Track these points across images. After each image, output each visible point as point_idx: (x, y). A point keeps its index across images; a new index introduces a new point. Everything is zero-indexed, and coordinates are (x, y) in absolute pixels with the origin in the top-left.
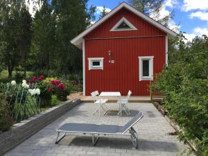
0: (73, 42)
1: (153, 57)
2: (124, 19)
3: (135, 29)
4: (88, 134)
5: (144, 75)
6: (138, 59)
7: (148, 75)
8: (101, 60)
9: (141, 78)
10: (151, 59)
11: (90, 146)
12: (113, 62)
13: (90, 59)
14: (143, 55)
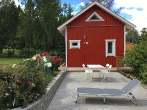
0: (59, 29)
1: (115, 40)
2: (95, 13)
3: (103, 20)
4: (100, 96)
5: (109, 53)
6: (105, 41)
7: (112, 53)
8: (79, 42)
9: (107, 55)
10: (114, 41)
11: (102, 104)
12: (87, 43)
13: (70, 41)
14: (109, 39)
